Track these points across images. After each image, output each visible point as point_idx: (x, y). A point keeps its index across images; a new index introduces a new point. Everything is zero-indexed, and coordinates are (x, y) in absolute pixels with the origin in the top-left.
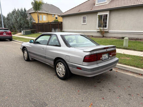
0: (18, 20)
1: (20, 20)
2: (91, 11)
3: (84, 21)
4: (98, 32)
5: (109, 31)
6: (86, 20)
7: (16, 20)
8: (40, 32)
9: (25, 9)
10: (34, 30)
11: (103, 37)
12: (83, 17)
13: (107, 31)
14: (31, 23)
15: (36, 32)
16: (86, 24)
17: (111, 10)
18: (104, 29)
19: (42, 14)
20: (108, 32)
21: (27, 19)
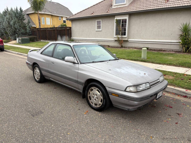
0: (12, 23)
1: (14, 23)
2: (106, 14)
3: (99, 27)
4: (115, 40)
5: (129, 40)
6: (101, 25)
7: (9, 24)
8: (42, 40)
9: (21, 9)
10: (34, 37)
11: (122, 47)
12: (98, 22)
13: (126, 39)
14: (29, 27)
15: (37, 40)
16: (101, 30)
17: (131, 14)
18: (122, 37)
19: (45, 16)
20: (127, 41)
21: (24, 21)
